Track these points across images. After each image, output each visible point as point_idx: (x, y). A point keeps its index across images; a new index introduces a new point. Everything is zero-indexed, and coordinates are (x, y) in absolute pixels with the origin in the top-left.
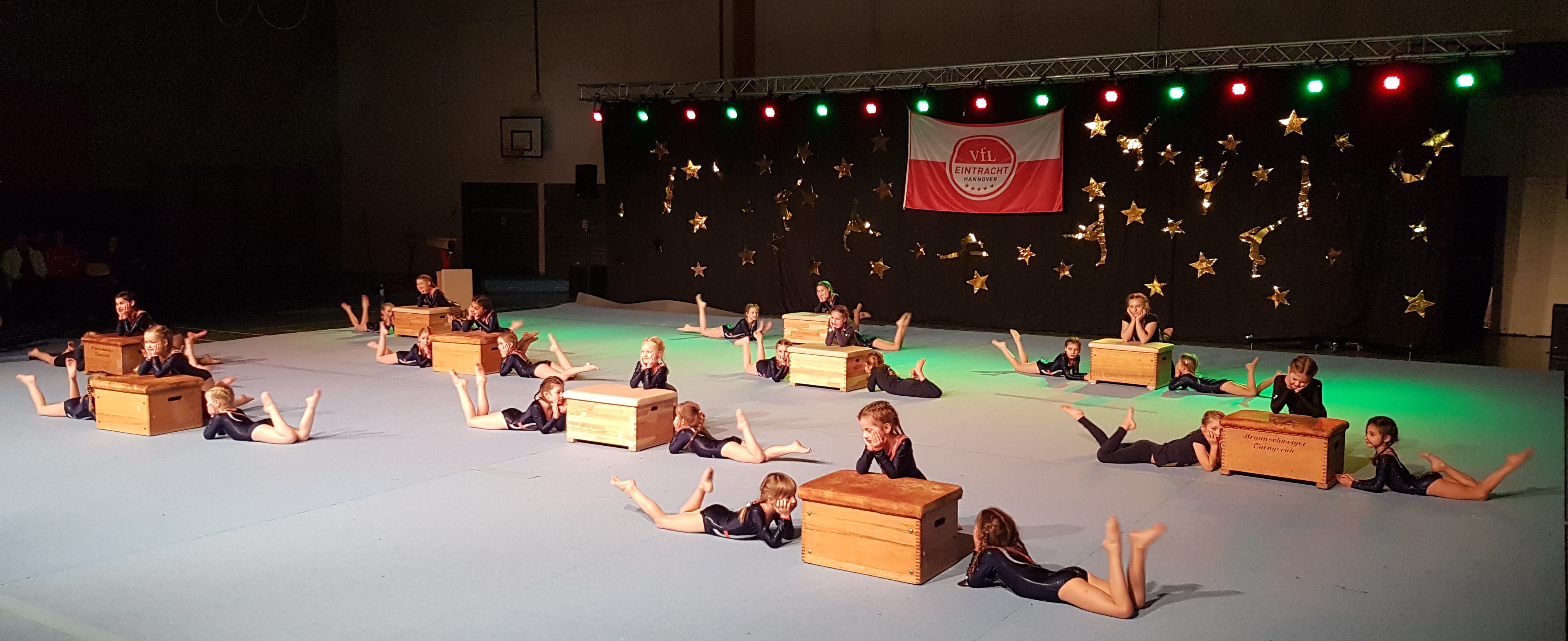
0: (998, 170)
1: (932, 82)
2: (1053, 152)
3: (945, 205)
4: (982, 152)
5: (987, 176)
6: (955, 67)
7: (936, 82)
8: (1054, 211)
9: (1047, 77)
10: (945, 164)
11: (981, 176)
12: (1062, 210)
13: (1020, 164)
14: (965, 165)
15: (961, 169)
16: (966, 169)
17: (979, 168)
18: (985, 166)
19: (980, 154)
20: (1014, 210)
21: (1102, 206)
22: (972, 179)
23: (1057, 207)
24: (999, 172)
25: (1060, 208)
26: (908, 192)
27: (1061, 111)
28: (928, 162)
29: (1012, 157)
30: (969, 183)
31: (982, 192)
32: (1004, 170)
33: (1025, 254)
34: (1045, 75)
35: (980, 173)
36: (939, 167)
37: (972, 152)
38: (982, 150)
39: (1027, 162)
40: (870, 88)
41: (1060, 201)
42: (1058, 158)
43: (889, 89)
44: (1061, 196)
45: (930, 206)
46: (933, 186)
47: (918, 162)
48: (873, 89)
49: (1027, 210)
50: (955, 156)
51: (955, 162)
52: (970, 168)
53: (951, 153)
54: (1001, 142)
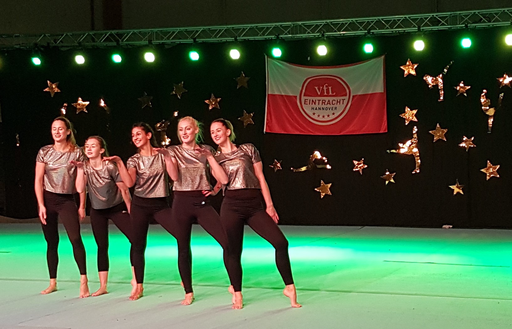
0: (337, 102)
1: (282, 34)
2: (379, 88)
3: (297, 129)
4: (325, 88)
5: (329, 106)
6: (300, 23)
7: (286, 34)
8: (381, 132)
9: (371, 31)
10: (296, 97)
11: (324, 106)
12: (387, 131)
13: (354, 96)
14: (311, 98)
15: (308, 101)
16: (313, 101)
17: (323, 100)
18: (327, 99)
19: (323, 89)
20: (351, 132)
21: (415, 129)
22: (318, 108)
23: (383, 129)
24: (338, 103)
25: (385, 130)
26: (267, 119)
27: (383, 57)
28: (282, 96)
29: (348, 91)
30: (315, 111)
31: (326, 119)
32: (341, 102)
33: (359, 166)
35: (323, 104)
36: (291, 100)
37: (316, 88)
38: (325, 86)
39: (360, 95)
40: (234, 38)
41: (385, 124)
42: (383, 92)
43: (248, 39)
44: (385, 121)
45: (285, 131)
46: (287, 115)
47: (274, 96)
48: (236, 39)
49: (361, 132)
50: (304, 91)
51: (304, 96)
52: (315, 100)
53: (300, 88)
54: (339, 80)
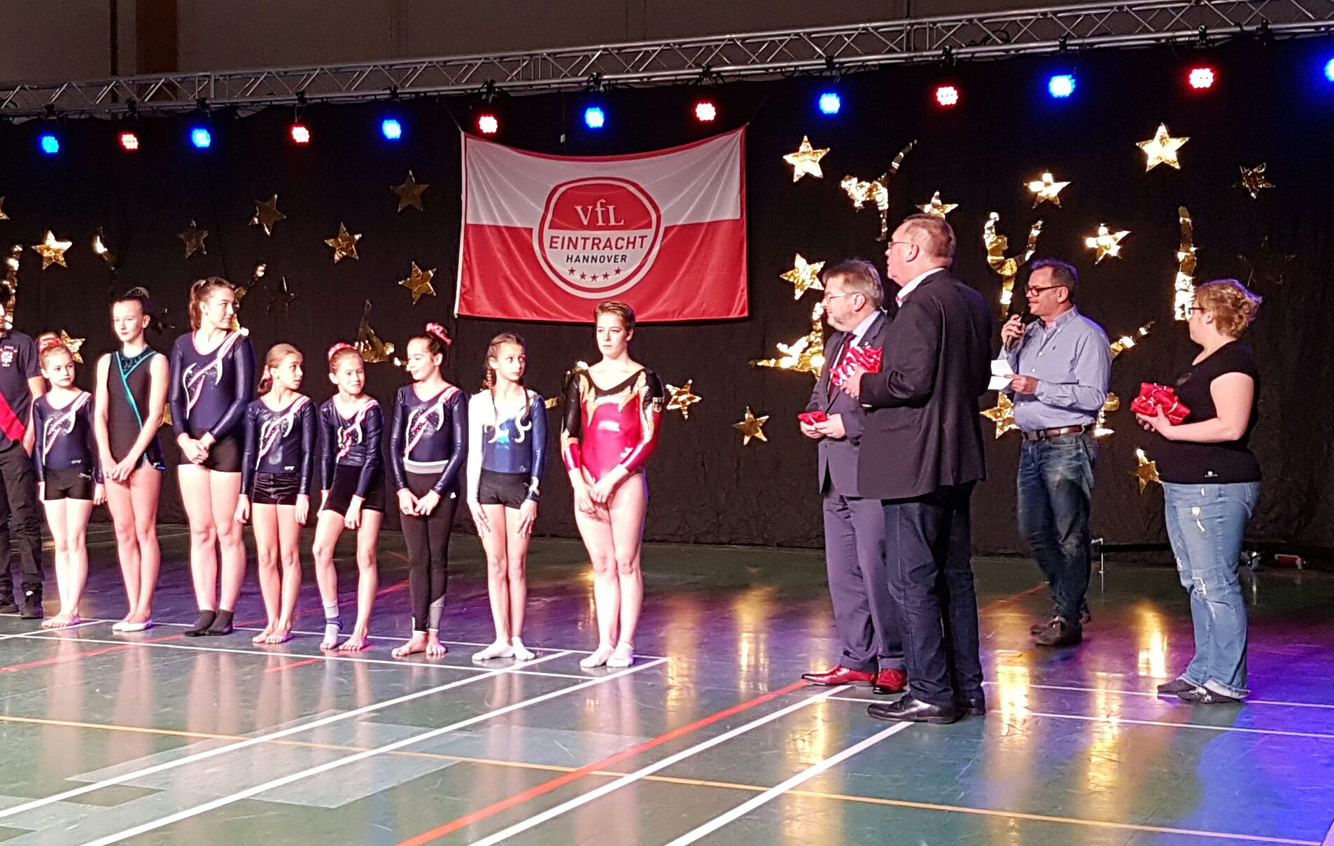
0: (628, 243)
1: (502, 81)
2: (729, 207)
4: (599, 209)
5: (607, 252)
6: (545, 52)
7: (511, 80)
8: (731, 316)
9: (713, 69)
10: (530, 231)
11: (596, 253)
12: (746, 314)
13: (667, 230)
14: (567, 234)
15: (560, 241)
16: (570, 239)
17: (594, 239)
18: (604, 235)
19: (594, 212)
22: (581, 259)
23: (738, 309)
24: (631, 246)
25: (742, 312)
26: (463, 285)
27: (740, 132)
28: (498, 228)
29: (654, 217)
30: (575, 266)
31: (601, 282)
32: (639, 241)
33: (681, 398)
34: (709, 67)
35: (595, 246)
36: (519, 237)
37: (579, 208)
38: (598, 204)
39: (683, 226)
40: (388, 92)
41: (741, 299)
42: (738, 217)
43: (425, 93)
44: (744, 289)
45: (505, 311)
46: (509, 273)
47: (479, 228)
48: (394, 94)
49: (683, 316)
50: (550, 216)
51: (551, 227)
52: (577, 238)
53: (542, 211)
54: (632, 189)
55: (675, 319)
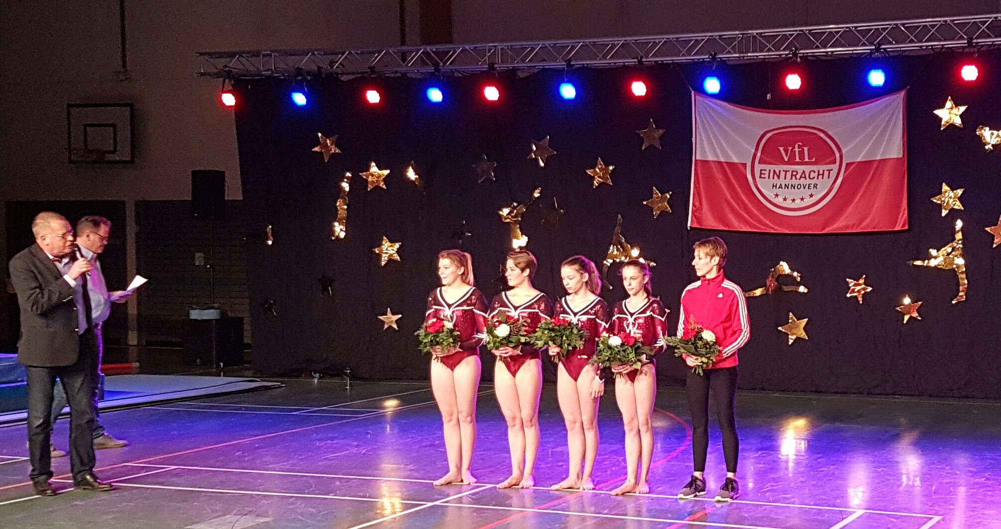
0: (819, 174)
1: (722, 53)
2: (894, 149)
4: (797, 150)
5: (803, 181)
6: (755, 32)
7: (729, 52)
8: (896, 229)
9: (883, 47)
10: (745, 165)
11: (795, 182)
12: (907, 228)
13: (848, 165)
14: (773, 167)
15: (767, 173)
16: (775, 172)
17: (792, 172)
18: (800, 168)
19: (793, 152)
20: (841, 228)
21: (959, 224)
22: (783, 186)
23: (901, 224)
24: (820, 177)
25: (904, 226)
26: (694, 205)
27: (902, 94)
28: (720, 163)
29: (838, 155)
30: (779, 191)
31: (798, 204)
32: (826, 173)
33: (857, 288)
34: (880, 44)
35: (794, 177)
36: (735, 171)
37: (781, 149)
38: (796, 146)
39: (859, 162)
40: (636, 60)
41: (903, 216)
42: (901, 156)
43: (662, 61)
44: (905, 209)
45: (725, 224)
46: (729, 197)
47: (705, 163)
48: (640, 62)
49: (861, 229)
50: (759, 154)
51: (759, 163)
52: (780, 171)
53: (753, 151)
54: (822, 135)
55: (854, 231)
